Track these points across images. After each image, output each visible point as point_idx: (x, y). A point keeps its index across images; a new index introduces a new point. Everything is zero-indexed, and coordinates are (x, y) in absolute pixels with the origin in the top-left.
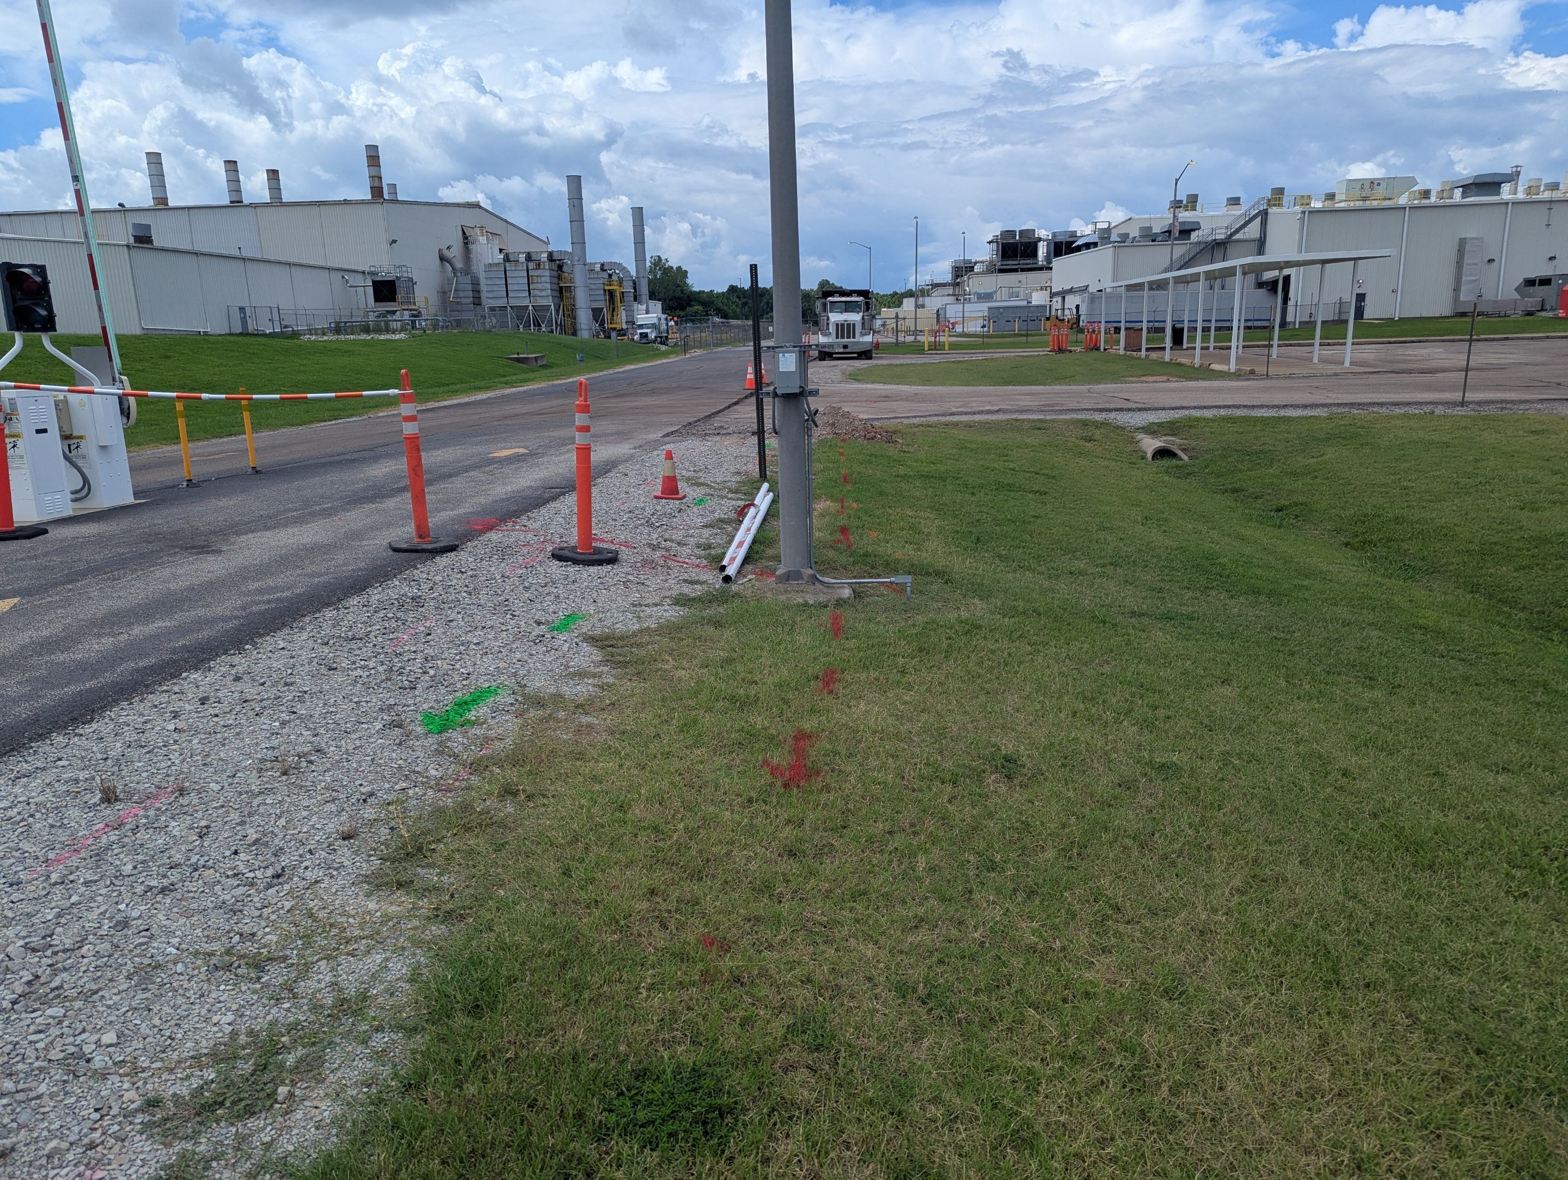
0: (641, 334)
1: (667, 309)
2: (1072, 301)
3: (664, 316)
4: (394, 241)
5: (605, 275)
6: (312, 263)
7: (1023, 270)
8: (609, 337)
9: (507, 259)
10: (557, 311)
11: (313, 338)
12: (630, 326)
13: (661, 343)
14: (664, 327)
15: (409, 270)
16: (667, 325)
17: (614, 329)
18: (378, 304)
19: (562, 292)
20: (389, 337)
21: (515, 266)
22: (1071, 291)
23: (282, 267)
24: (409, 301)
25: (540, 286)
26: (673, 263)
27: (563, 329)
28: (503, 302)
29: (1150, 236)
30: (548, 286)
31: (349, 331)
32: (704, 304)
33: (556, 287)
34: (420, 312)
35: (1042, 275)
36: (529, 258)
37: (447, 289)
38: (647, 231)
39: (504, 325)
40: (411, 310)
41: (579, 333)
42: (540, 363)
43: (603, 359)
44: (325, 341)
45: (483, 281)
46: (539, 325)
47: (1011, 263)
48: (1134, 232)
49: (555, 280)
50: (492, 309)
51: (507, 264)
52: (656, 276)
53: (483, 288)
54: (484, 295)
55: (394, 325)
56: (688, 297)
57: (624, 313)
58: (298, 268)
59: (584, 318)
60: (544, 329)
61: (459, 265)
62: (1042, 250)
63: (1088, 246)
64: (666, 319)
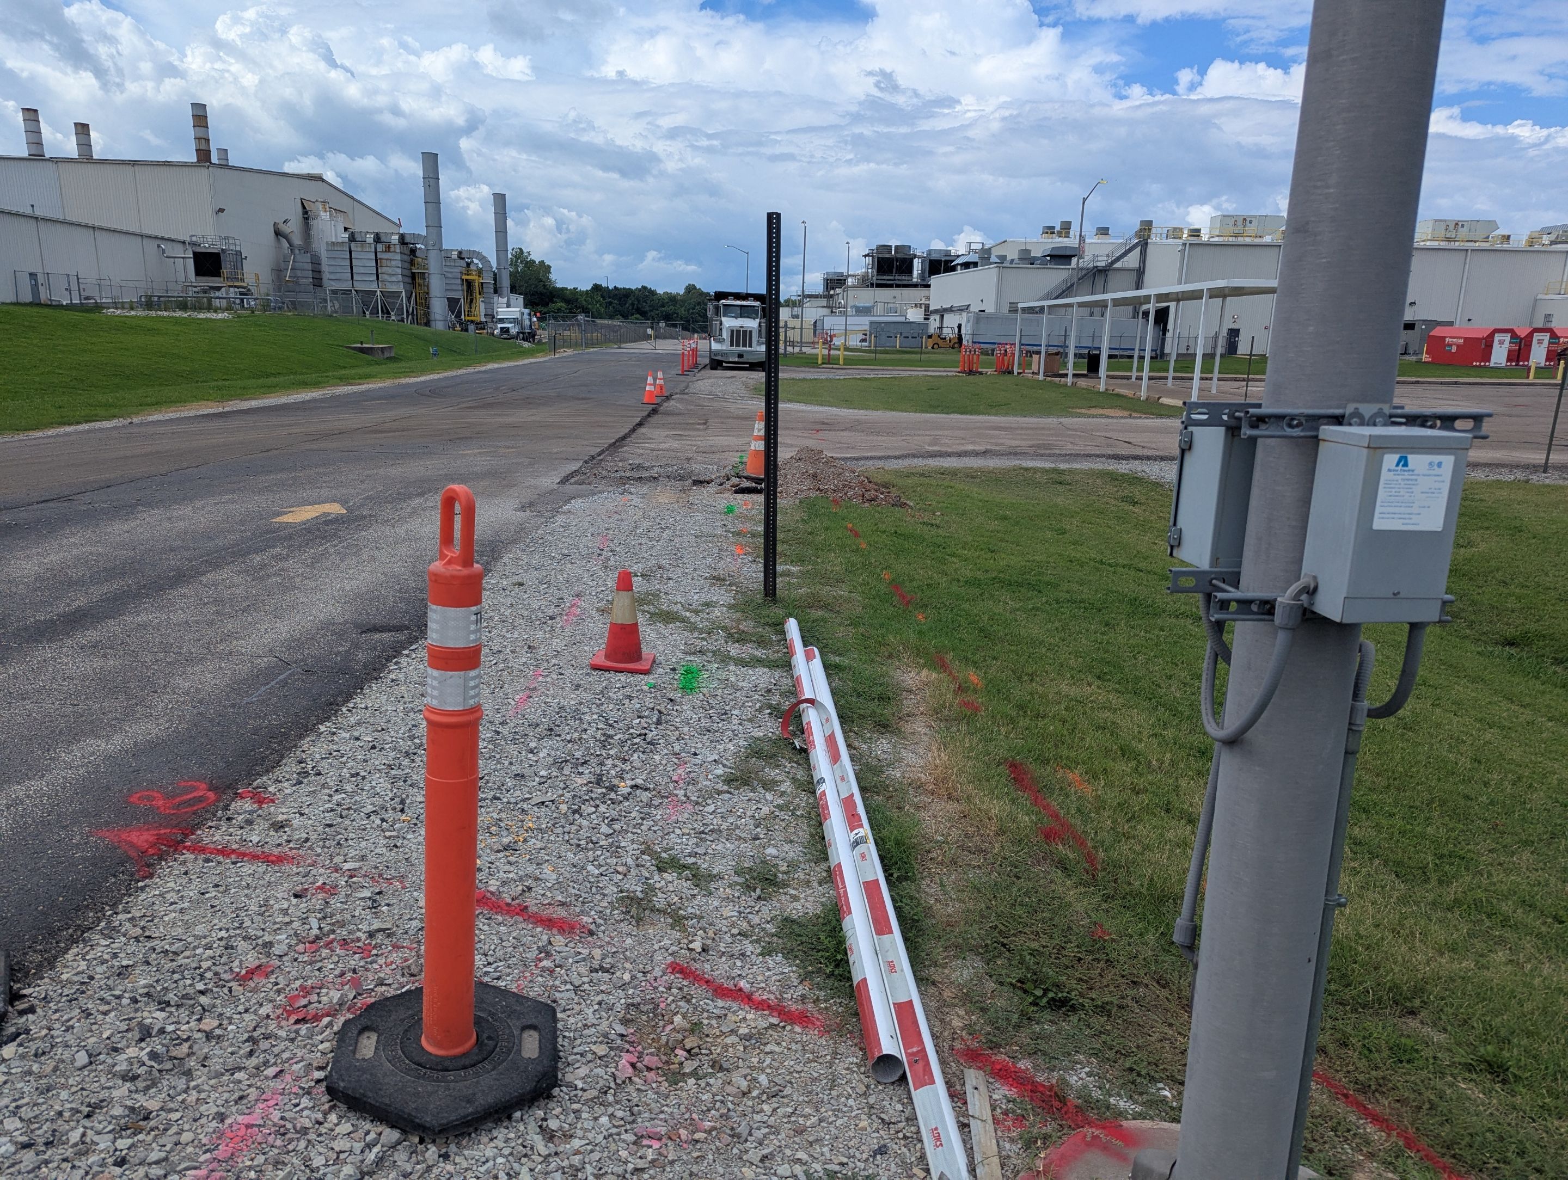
0: (502, 329)
1: (529, 303)
2: (951, 321)
3: (527, 311)
4: (221, 210)
5: (463, 263)
6: (119, 227)
7: (898, 286)
8: (467, 330)
9: (352, 238)
10: (409, 299)
11: (118, 312)
12: (489, 320)
13: (523, 339)
14: (527, 322)
15: (237, 242)
16: (530, 320)
17: (472, 322)
18: (199, 278)
19: (415, 279)
20: (209, 315)
21: (362, 246)
22: (950, 310)
23: (84, 231)
24: (237, 276)
25: (390, 271)
26: (536, 257)
27: (415, 320)
28: (347, 286)
29: (1027, 259)
30: (399, 271)
31: (163, 307)
32: (568, 301)
33: (408, 273)
34: (249, 290)
35: (920, 292)
36: (378, 238)
37: (283, 266)
38: (510, 223)
39: (347, 310)
40: (238, 287)
41: (433, 323)
42: (387, 355)
43: (460, 354)
44: (132, 317)
45: (324, 261)
46: (388, 313)
47: (886, 278)
48: (1012, 254)
49: (407, 265)
50: (334, 292)
51: (353, 245)
52: (517, 269)
53: (325, 268)
54: (326, 276)
55: (217, 303)
56: (551, 293)
57: (482, 306)
58: (104, 233)
59: (438, 308)
60: (393, 318)
61: (297, 240)
62: (917, 265)
63: (967, 265)
64: (530, 315)
